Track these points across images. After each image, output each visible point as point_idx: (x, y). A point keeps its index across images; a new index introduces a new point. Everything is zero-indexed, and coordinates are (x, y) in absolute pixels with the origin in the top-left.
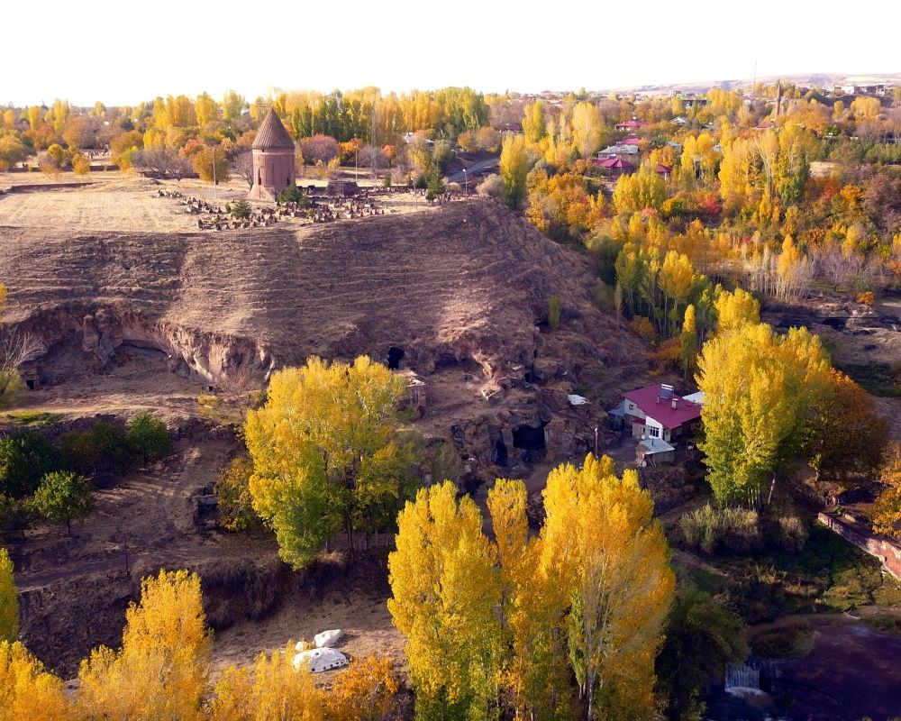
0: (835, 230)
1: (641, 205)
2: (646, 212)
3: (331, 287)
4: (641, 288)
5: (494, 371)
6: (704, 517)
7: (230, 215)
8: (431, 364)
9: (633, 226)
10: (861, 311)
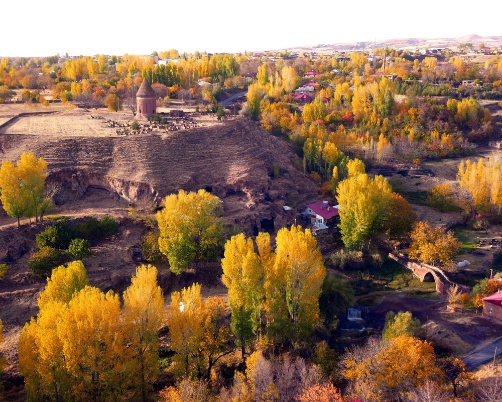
0: (405, 129)
1: (315, 118)
2: (317, 122)
3: (179, 160)
4: (314, 159)
5: (252, 196)
6: (341, 254)
7: (129, 128)
8: (224, 194)
9: (311, 129)
10: (414, 167)
